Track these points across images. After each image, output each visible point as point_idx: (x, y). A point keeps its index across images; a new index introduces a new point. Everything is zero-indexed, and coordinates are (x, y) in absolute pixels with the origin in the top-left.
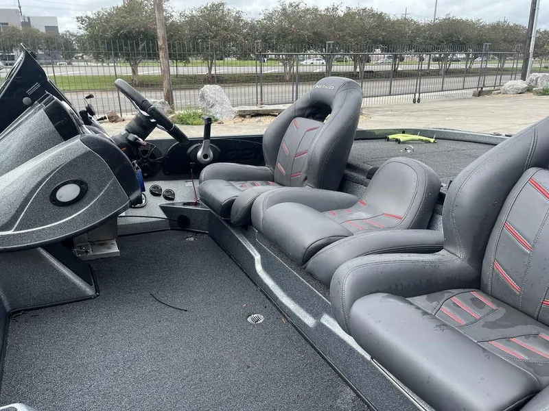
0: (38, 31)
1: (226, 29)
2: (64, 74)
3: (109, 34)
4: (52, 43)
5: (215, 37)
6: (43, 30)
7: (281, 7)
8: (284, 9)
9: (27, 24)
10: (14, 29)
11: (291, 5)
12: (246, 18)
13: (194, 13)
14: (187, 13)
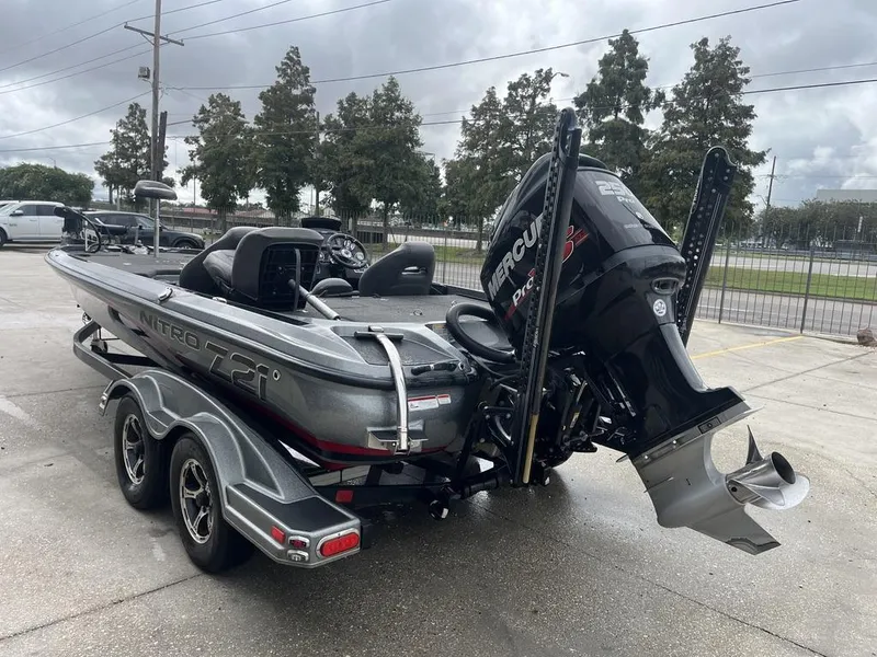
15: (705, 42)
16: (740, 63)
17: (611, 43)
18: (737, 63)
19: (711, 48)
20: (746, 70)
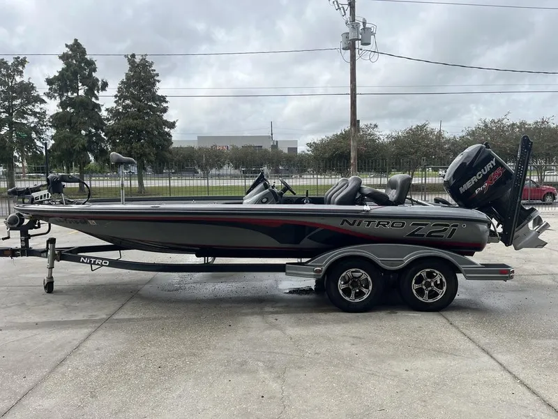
0: (282, 152)
1: (427, 146)
2: (298, 184)
3: (327, 155)
4: (290, 161)
5: (416, 152)
6: (286, 151)
7: (483, 125)
8: (486, 126)
9: (275, 147)
10: (266, 150)
11: (493, 121)
12: (447, 135)
13: (400, 134)
14: (394, 134)
15: (133, 56)
16: (155, 70)
17: (67, 46)
18: (152, 70)
19: (138, 60)
20: (157, 75)
